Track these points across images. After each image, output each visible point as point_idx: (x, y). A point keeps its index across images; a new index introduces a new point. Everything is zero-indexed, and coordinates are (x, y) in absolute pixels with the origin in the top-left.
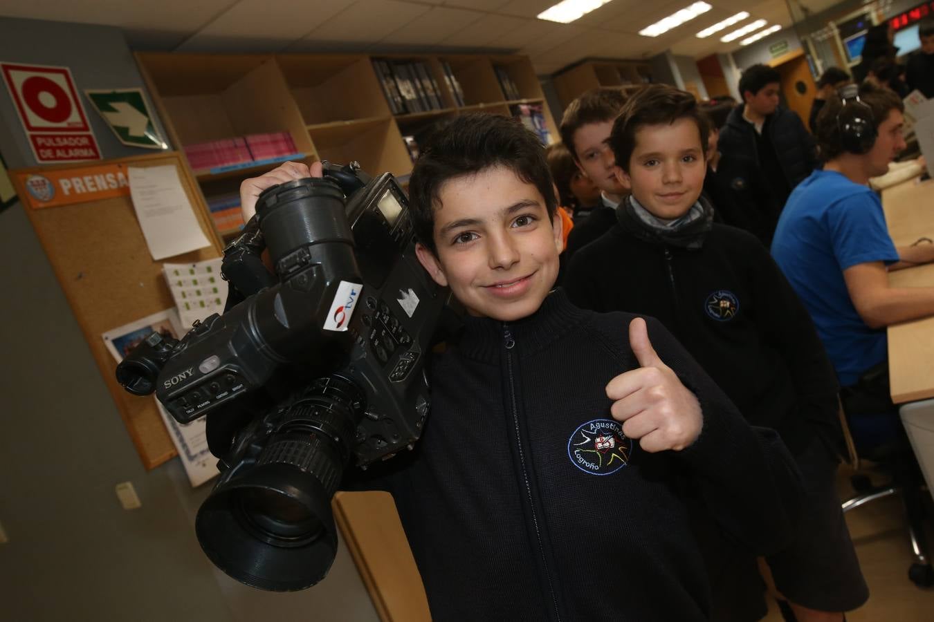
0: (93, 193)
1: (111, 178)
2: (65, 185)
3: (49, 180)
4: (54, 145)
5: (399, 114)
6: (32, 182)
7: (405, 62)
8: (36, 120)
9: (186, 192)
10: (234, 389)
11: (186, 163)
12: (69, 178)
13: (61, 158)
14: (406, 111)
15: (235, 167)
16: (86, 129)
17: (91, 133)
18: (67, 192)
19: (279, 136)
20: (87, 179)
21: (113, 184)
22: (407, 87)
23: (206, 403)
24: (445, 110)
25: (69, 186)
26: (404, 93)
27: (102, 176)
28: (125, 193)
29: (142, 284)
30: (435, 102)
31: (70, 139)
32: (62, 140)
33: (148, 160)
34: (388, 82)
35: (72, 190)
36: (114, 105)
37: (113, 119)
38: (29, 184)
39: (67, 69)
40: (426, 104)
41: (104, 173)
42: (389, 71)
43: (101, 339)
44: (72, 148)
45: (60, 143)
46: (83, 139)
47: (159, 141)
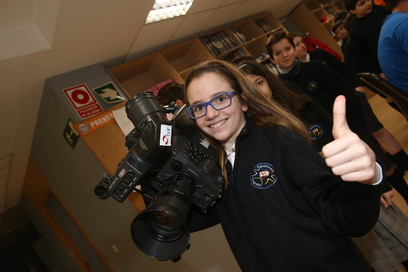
0: (102, 124)
1: (107, 117)
2: (92, 124)
3: (86, 124)
4: (86, 111)
5: (217, 55)
6: (81, 127)
7: (215, 34)
8: (78, 105)
12: (93, 121)
13: (89, 115)
14: (219, 53)
16: (96, 102)
17: (97, 103)
18: (93, 127)
20: (99, 120)
21: (109, 119)
22: (218, 43)
24: (237, 47)
25: (93, 124)
26: (217, 47)
27: (104, 117)
28: (114, 121)
30: (232, 45)
31: (91, 108)
33: (120, 106)
34: (209, 45)
35: (95, 125)
36: (104, 91)
37: (104, 96)
38: (80, 128)
39: (85, 84)
40: (228, 47)
41: (105, 116)
42: (208, 41)
44: (92, 110)
45: (88, 110)
46: (96, 106)
47: (122, 97)
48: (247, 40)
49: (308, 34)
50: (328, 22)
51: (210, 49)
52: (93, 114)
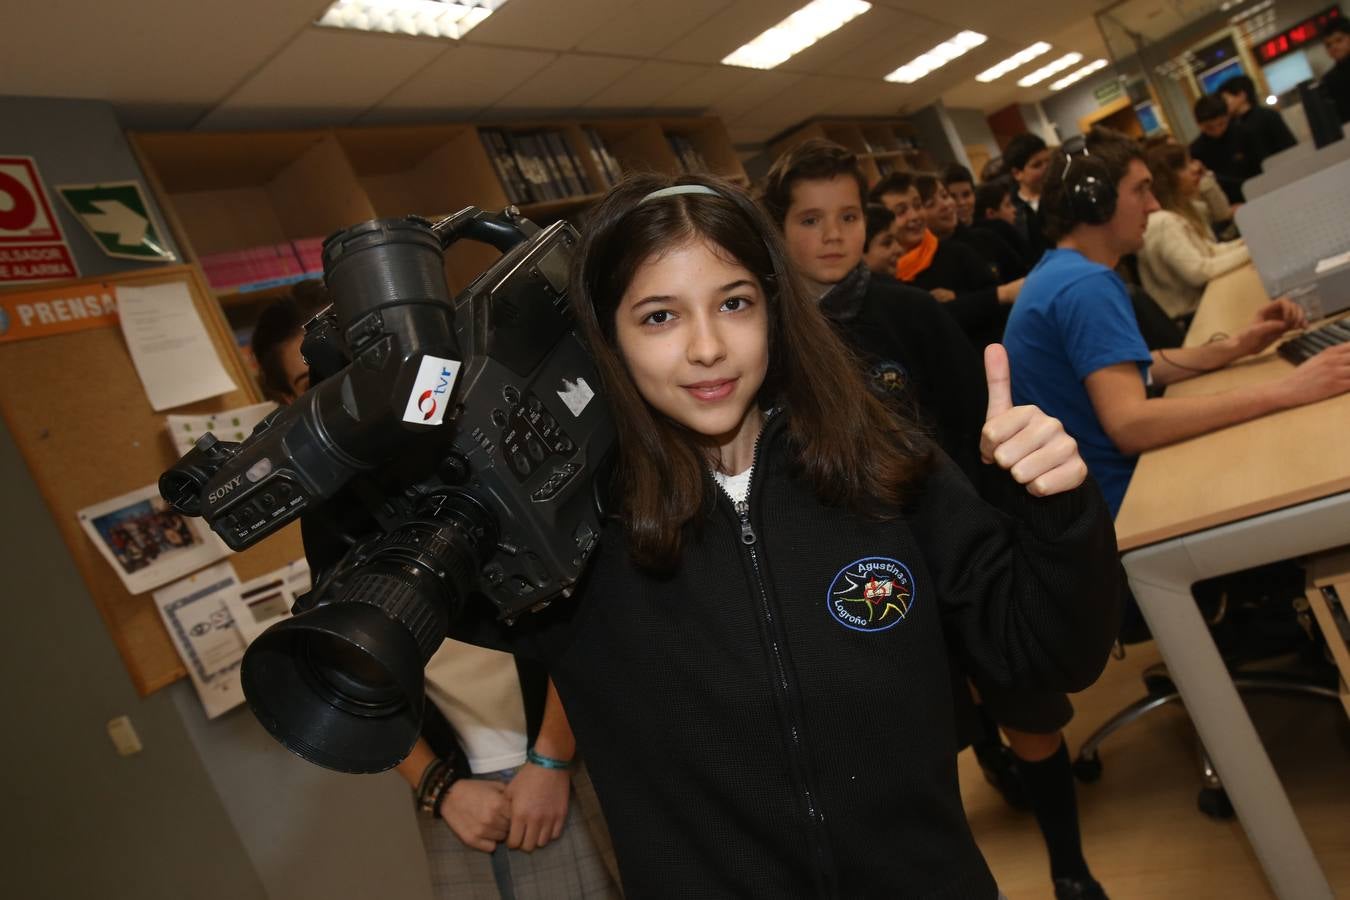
0: (66, 323)
1: (92, 302)
2: (25, 313)
3: (2, 306)
4: (11, 260)
5: (522, 204)
7: (531, 133)
9: (203, 318)
11: (203, 279)
12: (31, 303)
13: (20, 278)
14: (531, 199)
15: (274, 283)
16: (57, 237)
17: (64, 242)
18: (27, 323)
20: (57, 304)
21: (95, 310)
22: (533, 166)
24: (592, 196)
25: (31, 313)
26: (530, 176)
27: (79, 300)
28: (113, 322)
29: (136, 444)
30: (576, 185)
31: (34, 251)
32: (22, 254)
33: (148, 276)
34: (503, 161)
35: (35, 319)
36: (100, 205)
37: (95, 223)
39: (30, 158)
40: (562, 188)
41: (82, 296)
42: (504, 147)
43: (76, 519)
44: (37, 263)
45: (19, 257)
46: (54, 250)
47: (164, 250)
51: (505, 178)
52: (37, 277)
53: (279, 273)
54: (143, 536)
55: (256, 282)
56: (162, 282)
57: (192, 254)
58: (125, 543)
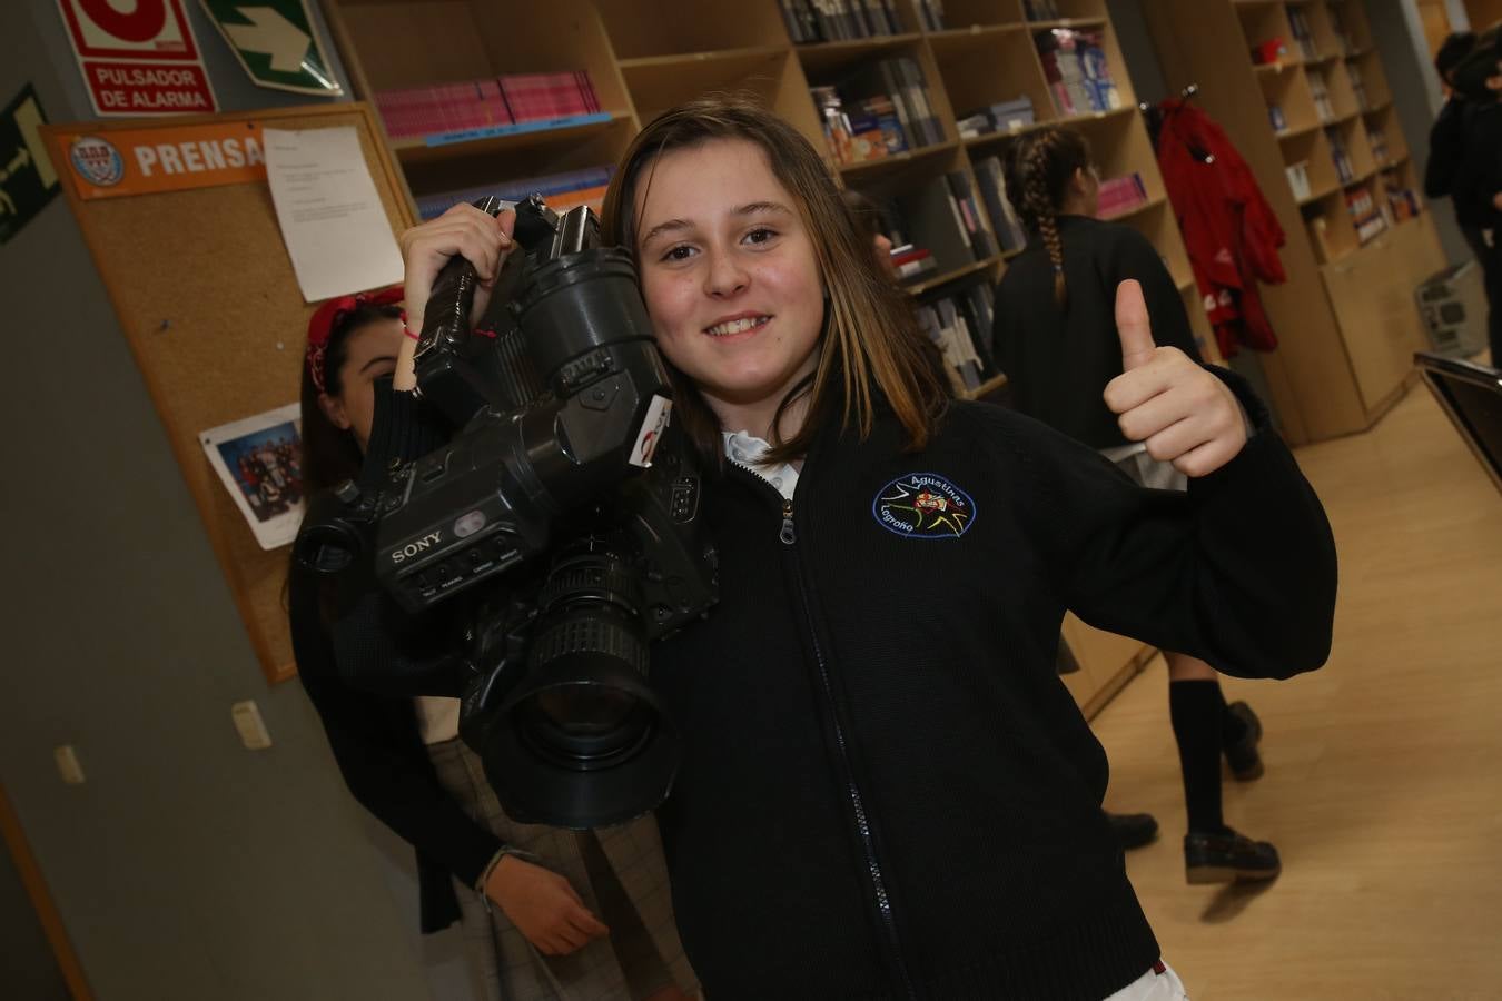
0: (197, 174)
1: (232, 148)
2: (145, 157)
3: (113, 145)
4: (129, 83)
5: (806, 42)
6: (82, 150)
8: (96, 36)
9: (375, 177)
10: (503, 558)
11: (377, 123)
12: (153, 144)
13: (140, 108)
14: (820, 38)
15: (472, 134)
16: (191, 54)
17: (200, 62)
18: (147, 172)
19: (567, 80)
20: (186, 147)
21: (236, 159)
23: (456, 580)
24: (900, 38)
25: (152, 159)
27: (215, 144)
28: (258, 177)
29: (280, 346)
30: (880, 21)
31: (159, 73)
32: (145, 76)
33: (303, 116)
35: (158, 167)
36: (247, 12)
38: (77, 152)
40: (863, 25)
41: (220, 139)
43: (198, 440)
44: (164, 90)
45: (141, 80)
46: (184, 73)
47: (329, 81)
48: (949, 20)
49: (1191, 89)
50: (1278, 66)
52: (163, 108)
53: (478, 122)
54: (283, 471)
55: (449, 132)
56: (322, 126)
57: (366, 89)
58: (259, 478)
